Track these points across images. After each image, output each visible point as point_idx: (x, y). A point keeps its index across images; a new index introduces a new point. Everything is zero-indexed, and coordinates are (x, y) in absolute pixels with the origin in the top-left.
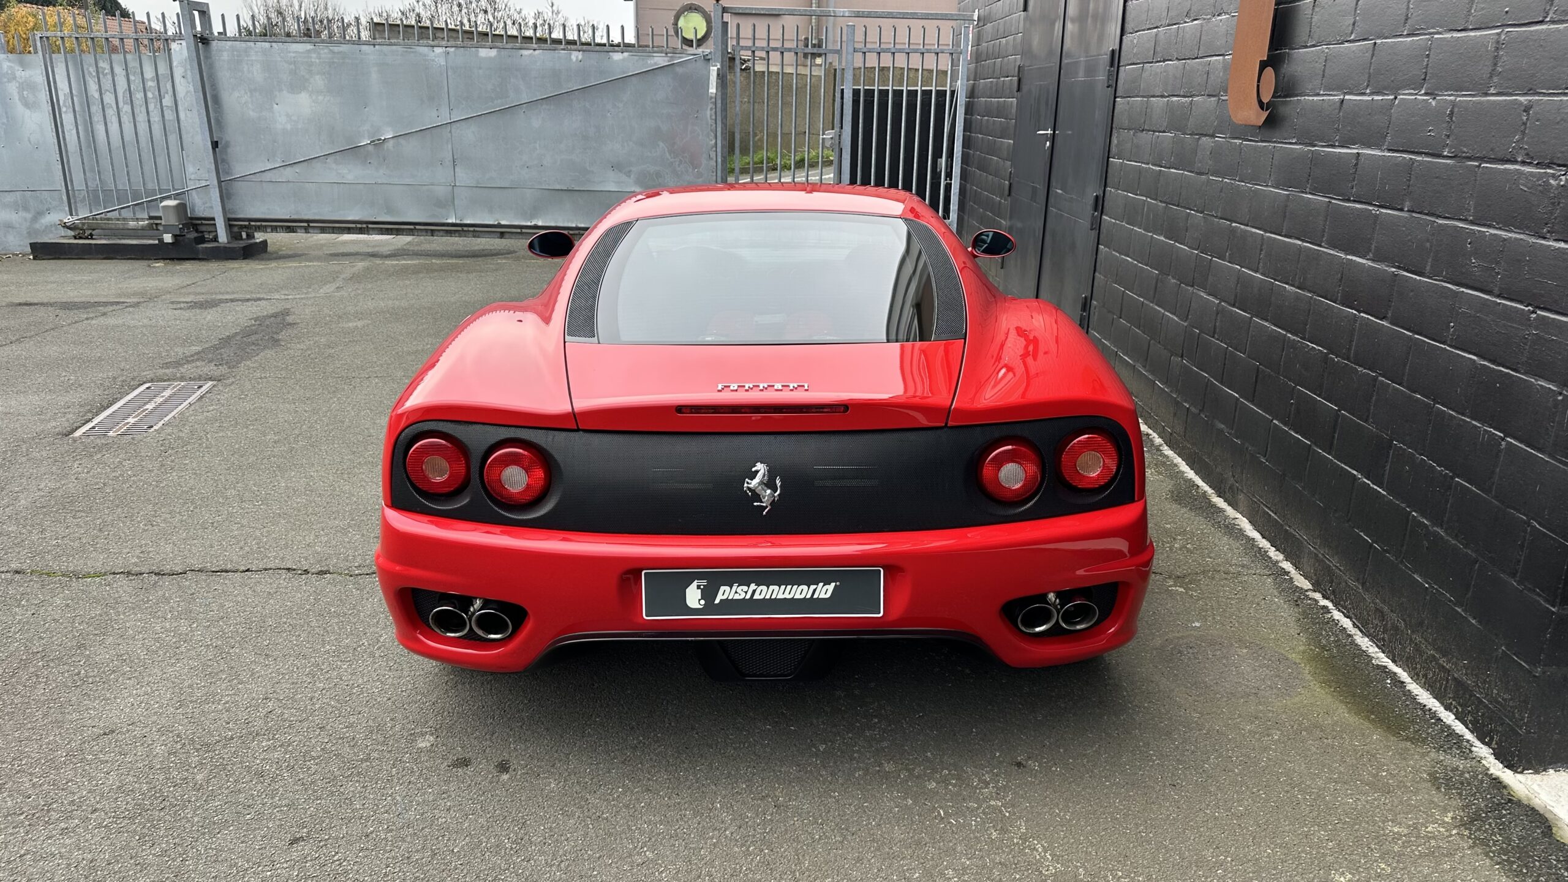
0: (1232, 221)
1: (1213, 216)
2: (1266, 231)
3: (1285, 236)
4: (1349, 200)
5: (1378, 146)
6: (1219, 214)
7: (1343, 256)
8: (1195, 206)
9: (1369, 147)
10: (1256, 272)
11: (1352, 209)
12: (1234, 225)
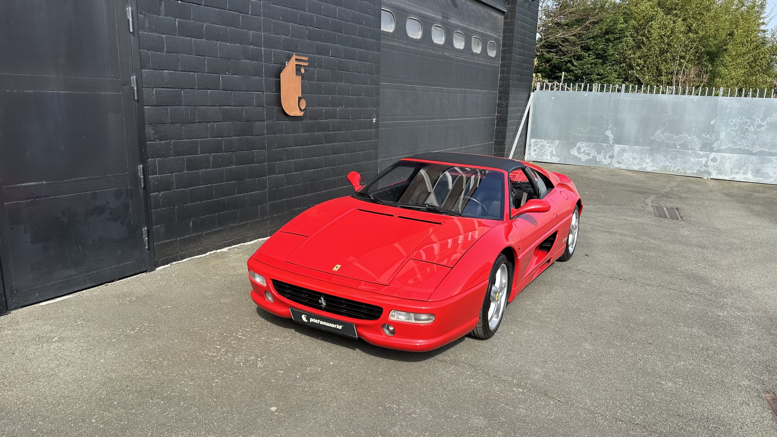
0: (284, 147)
1: (273, 148)
2: (301, 146)
3: (310, 145)
4: (330, 131)
5: (335, 119)
6: (276, 147)
7: (331, 144)
8: (259, 147)
9: (333, 119)
10: (300, 158)
11: (331, 133)
12: (285, 148)
